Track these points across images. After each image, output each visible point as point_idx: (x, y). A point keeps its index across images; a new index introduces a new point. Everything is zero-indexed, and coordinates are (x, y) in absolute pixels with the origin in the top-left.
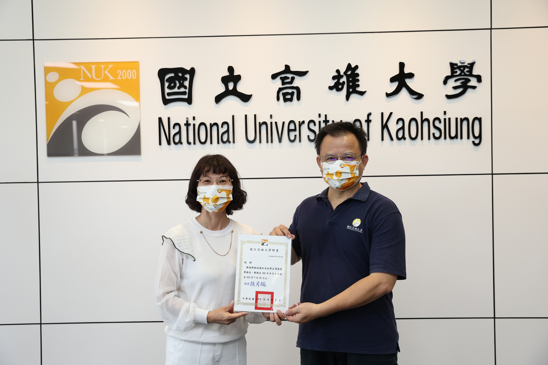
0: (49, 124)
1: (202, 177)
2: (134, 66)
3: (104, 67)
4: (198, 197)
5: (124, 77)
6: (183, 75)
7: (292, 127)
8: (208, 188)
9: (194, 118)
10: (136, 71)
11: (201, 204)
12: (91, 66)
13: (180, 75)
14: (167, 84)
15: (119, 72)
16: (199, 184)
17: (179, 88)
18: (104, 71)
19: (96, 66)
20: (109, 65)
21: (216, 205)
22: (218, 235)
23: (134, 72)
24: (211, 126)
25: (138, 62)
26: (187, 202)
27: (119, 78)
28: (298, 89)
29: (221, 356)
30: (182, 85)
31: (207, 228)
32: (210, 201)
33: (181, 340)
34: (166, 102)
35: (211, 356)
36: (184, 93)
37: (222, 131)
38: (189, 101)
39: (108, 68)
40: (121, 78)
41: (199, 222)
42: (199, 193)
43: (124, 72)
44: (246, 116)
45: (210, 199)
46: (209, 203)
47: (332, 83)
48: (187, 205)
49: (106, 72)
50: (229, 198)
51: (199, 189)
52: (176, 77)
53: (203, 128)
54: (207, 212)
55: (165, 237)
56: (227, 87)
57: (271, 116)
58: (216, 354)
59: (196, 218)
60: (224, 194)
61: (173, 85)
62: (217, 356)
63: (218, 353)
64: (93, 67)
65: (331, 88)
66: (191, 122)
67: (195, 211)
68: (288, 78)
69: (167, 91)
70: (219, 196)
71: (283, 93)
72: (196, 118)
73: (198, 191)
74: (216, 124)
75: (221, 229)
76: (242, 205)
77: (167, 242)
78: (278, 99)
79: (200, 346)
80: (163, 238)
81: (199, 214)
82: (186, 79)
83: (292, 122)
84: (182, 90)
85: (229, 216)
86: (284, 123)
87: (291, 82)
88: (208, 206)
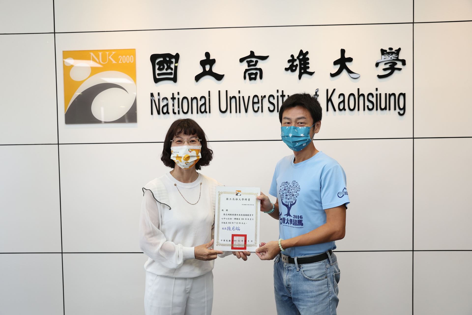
0: (66, 99)
1: (175, 138)
2: (132, 52)
3: (108, 53)
4: (172, 156)
5: (124, 61)
6: (170, 59)
7: (256, 100)
8: (180, 148)
9: (178, 93)
10: (133, 56)
11: (175, 161)
12: (98, 53)
13: (168, 59)
14: (157, 67)
15: (120, 57)
16: (173, 144)
17: (167, 70)
18: (109, 56)
19: (102, 53)
20: (112, 52)
21: (188, 162)
22: (189, 187)
23: (132, 57)
24: (192, 99)
25: (135, 49)
26: (162, 159)
27: (120, 62)
28: (260, 70)
29: (191, 289)
30: (169, 68)
31: (180, 181)
32: (182, 159)
33: (158, 275)
34: (156, 81)
35: (182, 288)
36: (171, 74)
37: (200, 103)
38: (175, 80)
39: (112, 54)
40: (121, 62)
41: (173, 176)
42: (173, 152)
43: (124, 57)
44: (219, 91)
45: (182, 158)
46: (181, 161)
47: (288, 65)
48: (162, 162)
49: (110, 58)
50: (199, 156)
51: (173, 149)
52: (165, 61)
53: (185, 101)
54: (180, 168)
55: (145, 189)
56: (204, 68)
57: (239, 92)
58: (187, 287)
59: (170, 172)
60: (194, 153)
61: (162, 67)
62: (188, 288)
63: (189, 286)
64: (100, 53)
65: (287, 69)
66: (176, 96)
67: (170, 167)
68: (253, 61)
69: (157, 72)
70: (190, 155)
71: (248, 73)
72: (180, 93)
73: (172, 151)
74: (196, 98)
75: (191, 182)
76: (209, 162)
77: (147, 193)
78: (245, 78)
79: (174, 280)
80: (143, 190)
81: (173, 169)
82: (172, 62)
83: (256, 96)
84: (169, 71)
85: (198, 171)
86: (249, 97)
87: (255, 65)
88: (180, 163)
